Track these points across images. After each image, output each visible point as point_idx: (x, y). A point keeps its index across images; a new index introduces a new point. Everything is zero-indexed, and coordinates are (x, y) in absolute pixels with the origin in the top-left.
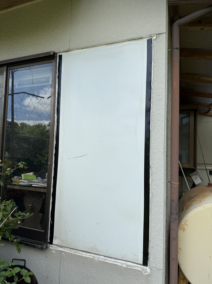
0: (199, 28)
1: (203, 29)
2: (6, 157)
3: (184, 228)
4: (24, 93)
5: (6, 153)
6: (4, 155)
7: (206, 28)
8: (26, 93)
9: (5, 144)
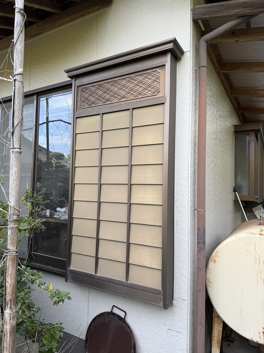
0: (233, 40)
1: (237, 41)
2: (38, 187)
3: (215, 260)
4: (59, 120)
5: (38, 184)
6: (36, 185)
7: (241, 40)
8: (62, 121)
9: (37, 174)
